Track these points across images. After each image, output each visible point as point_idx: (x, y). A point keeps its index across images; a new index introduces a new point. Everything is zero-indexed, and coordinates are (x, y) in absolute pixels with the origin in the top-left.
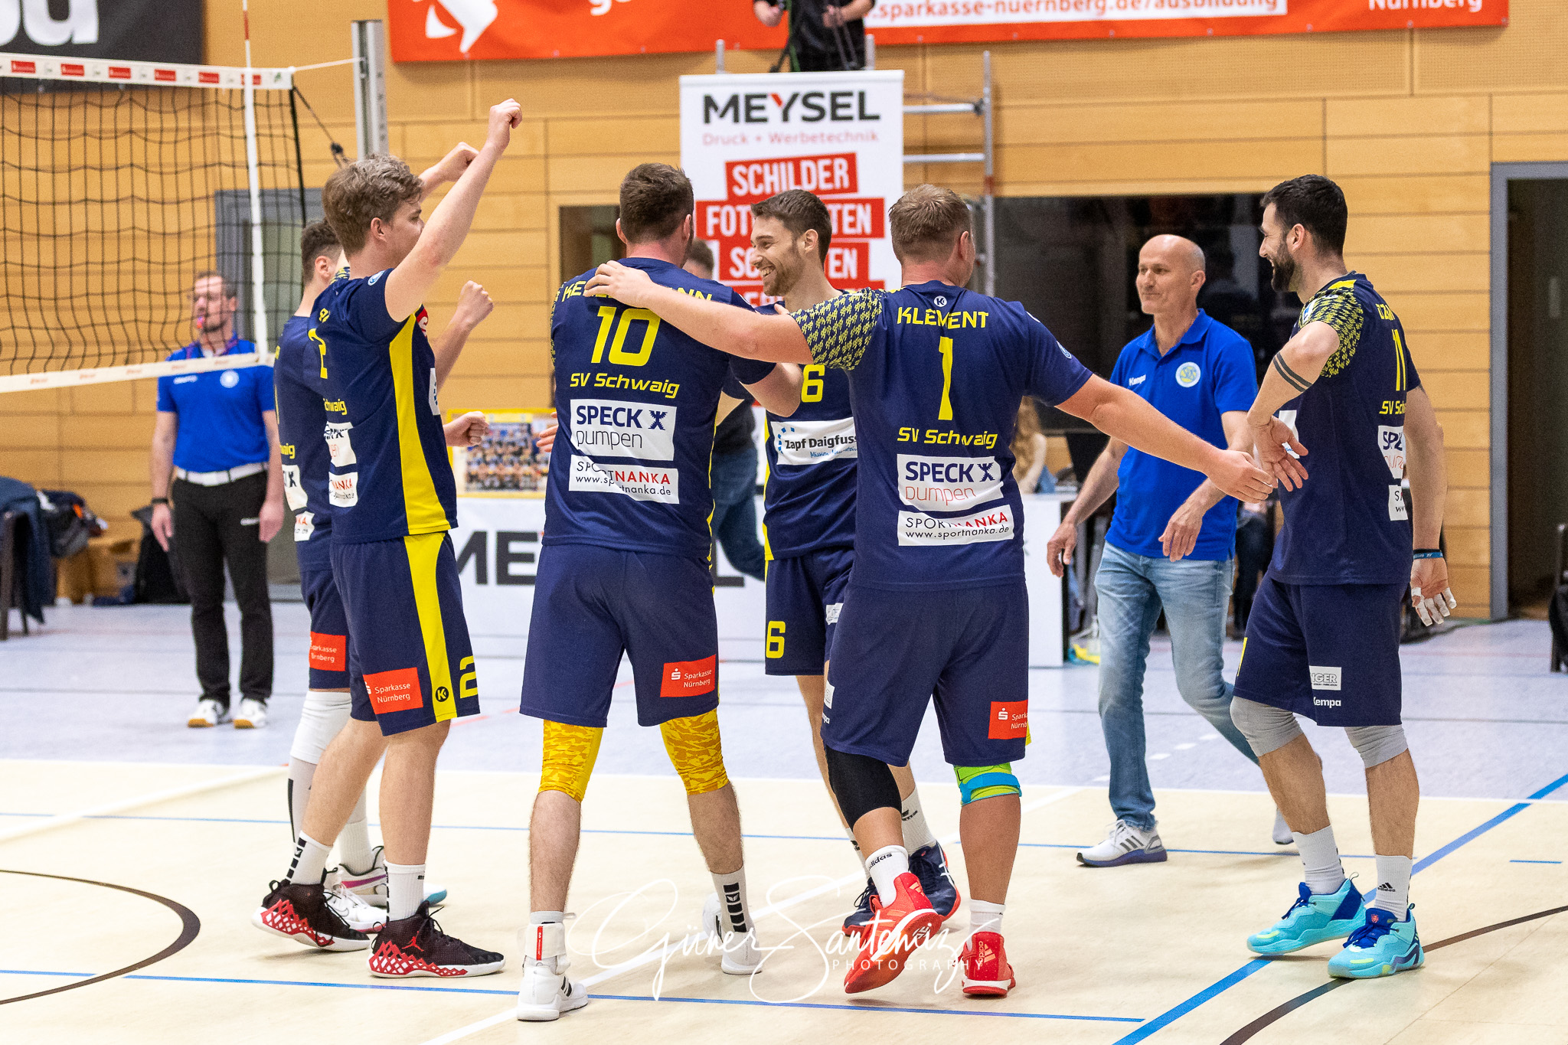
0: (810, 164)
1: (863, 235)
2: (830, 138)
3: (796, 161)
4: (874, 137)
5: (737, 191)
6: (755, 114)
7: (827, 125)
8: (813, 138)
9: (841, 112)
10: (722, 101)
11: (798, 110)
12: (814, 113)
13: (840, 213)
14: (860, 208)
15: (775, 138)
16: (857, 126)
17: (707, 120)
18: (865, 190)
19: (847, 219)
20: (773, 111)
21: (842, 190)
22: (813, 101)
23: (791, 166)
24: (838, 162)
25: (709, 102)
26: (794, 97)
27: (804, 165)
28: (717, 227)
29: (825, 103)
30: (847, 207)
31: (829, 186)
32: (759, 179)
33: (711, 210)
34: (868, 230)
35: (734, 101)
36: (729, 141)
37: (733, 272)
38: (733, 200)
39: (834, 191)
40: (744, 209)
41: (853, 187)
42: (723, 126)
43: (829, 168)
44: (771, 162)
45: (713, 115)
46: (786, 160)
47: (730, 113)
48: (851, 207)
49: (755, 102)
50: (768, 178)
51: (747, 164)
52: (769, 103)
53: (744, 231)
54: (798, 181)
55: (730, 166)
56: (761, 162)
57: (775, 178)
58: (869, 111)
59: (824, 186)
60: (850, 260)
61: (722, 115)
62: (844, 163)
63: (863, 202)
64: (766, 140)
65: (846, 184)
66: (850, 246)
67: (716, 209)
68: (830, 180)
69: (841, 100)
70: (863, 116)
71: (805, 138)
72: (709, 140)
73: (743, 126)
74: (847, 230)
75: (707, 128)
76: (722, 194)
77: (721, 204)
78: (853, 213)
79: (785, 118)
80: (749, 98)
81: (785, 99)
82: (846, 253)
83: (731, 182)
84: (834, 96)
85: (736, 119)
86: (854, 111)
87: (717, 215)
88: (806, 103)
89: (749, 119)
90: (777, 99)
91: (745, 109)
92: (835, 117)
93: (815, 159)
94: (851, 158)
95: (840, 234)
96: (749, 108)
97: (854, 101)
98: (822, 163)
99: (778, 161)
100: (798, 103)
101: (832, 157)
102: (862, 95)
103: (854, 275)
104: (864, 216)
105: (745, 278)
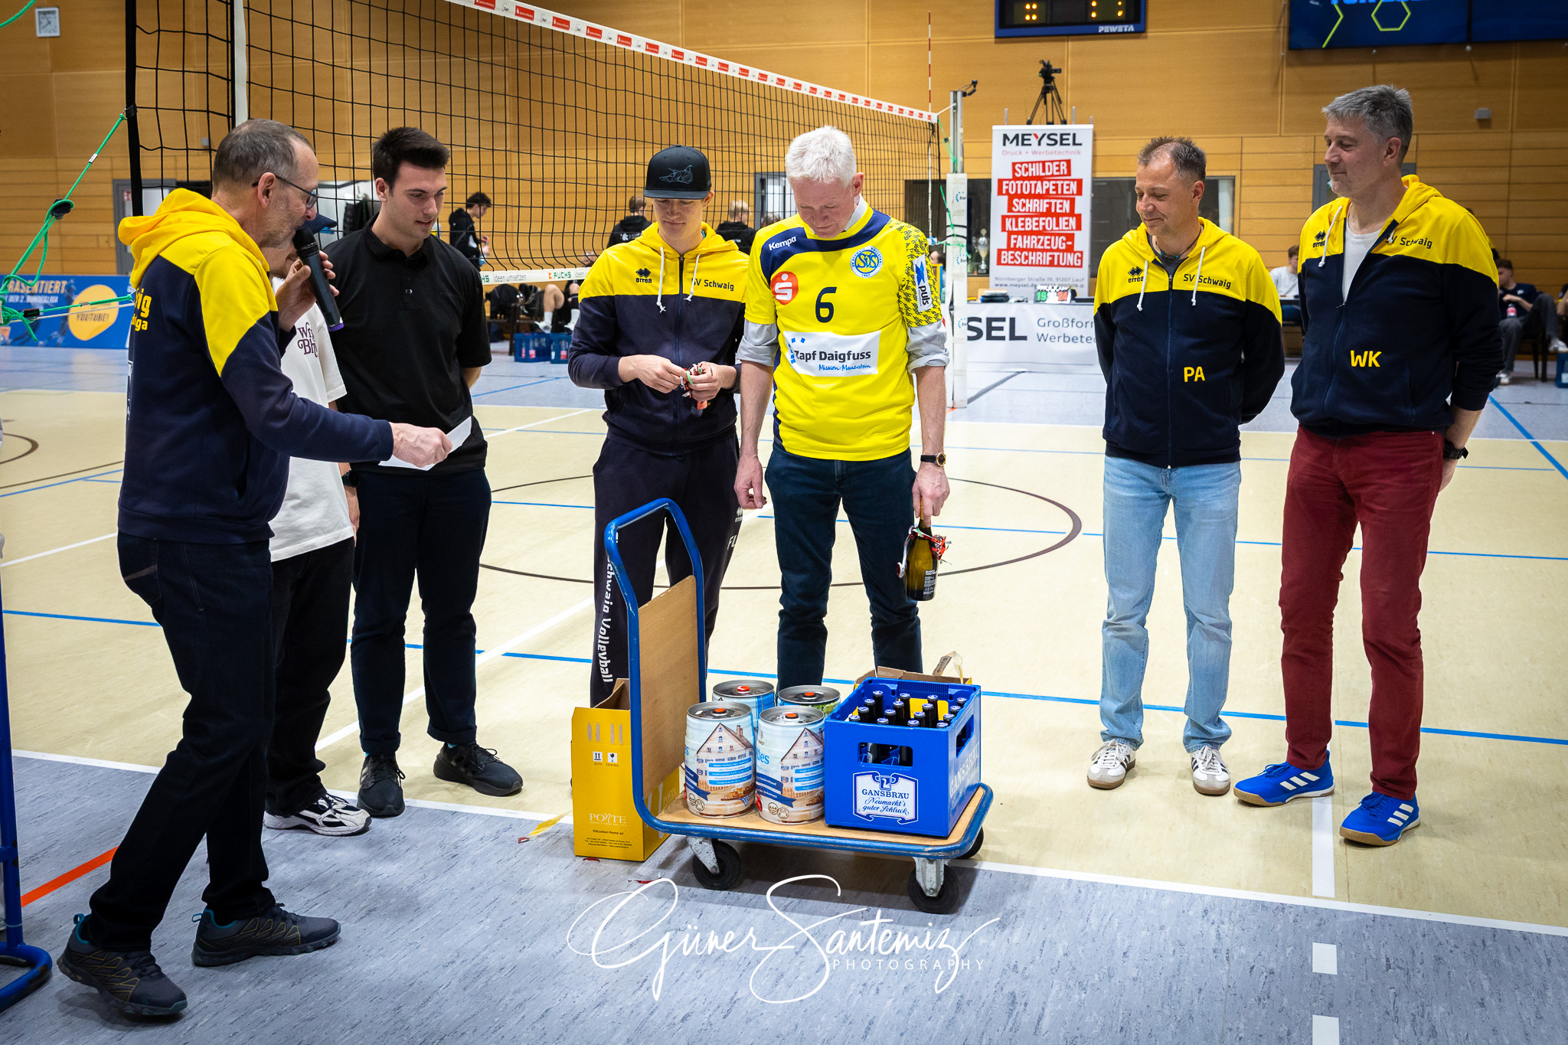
0: (1050, 164)
1: (1073, 194)
2: (1059, 153)
3: (1044, 163)
4: (1079, 153)
5: (1016, 174)
6: (1026, 142)
7: (1058, 146)
8: (1052, 153)
9: (1064, 142)
10: (1011, 138)
11: (1045, 140)
12: (1053, 142)
13: (1062, 185)
14: (1072, 183)
15: (1034, 153)
16: (1072, 148)
17: (1004, 144)
18: (1073, 176)
19: (1065, 187)
20: (1034, 141)
21: (1064, 175)
22: (1052, 137)
23: (1041, 164)
24: (1062, 163)
25: (1006, 137)
26: (1044, 135)
27: (1047, 164)
28: (1007, 190)
29: (1058, 138)
30: (1066, 183)
31: (1058, 173)
32: (1027, 170)
33: (1005, 183)
34: (1075, 192)
35: (1017, 136)
36: (1015, 153)
37: (1014, 209)
38: (1015, 178)
39: (1060, 175)
40: (1019, 183)
41: (1069, 174)
42: (1011, 147)
43: (1058, 166)
44: (1032, 163)
45: (1007, 142)
46: (1039, 162)
47: (1015, 141)
48: (1068, 182)
49: (1026, 137)
50: (1030, 170)
51: (1022, 163)
52: (1032, 138)
53: (1019, 192)
54: (1044, 171)
55: (1014, 164)
56: (1028, 163)
57: (1034, 169)
58: (1077, 142)
59: (1055, 173)
60: (1067, 205)
61: (1011, 142)
62: (1065, 163)
63: (1074, 180)
64: (1030, 154)
65: (1066, 173)
66: (1067, 199)
67: (1007, 182)
68: (1058, 171)
69: (1064, 137)
70: (1074, 144)
71: (1047, 153)
72: (1005, 153)
73: (1020, 147)
74: (1065, 192)
75: (1004, 148)
76: (1011, 177)
77: (1010, 180)
78: (1068, 185)
79: (1039, 144)
80: (1023, 135)
81: (1040, 136)
82: (1065, 201)
83: (1014, 171)
84: (1062, 135)
85: (1017, 144)
86: (1071, 141)
87: (1007, 185)
88: (1049, 137)
89: (1023, 144)
90: (1036, 136)
91: (1021, 140)
92: (1062, 144)
93: (1052, 162)
94: (1068, 162)
95: (1062, 194)
96: (1023, 140)
97: (1071, 137)
98: (1055, 163)
99: (1036, 162)
100: (1046, 137)
101: (1060, 161)
102: (1074, 135)
103: (1068, 211)
104: (1074, 187)
105: (1019, 212)
